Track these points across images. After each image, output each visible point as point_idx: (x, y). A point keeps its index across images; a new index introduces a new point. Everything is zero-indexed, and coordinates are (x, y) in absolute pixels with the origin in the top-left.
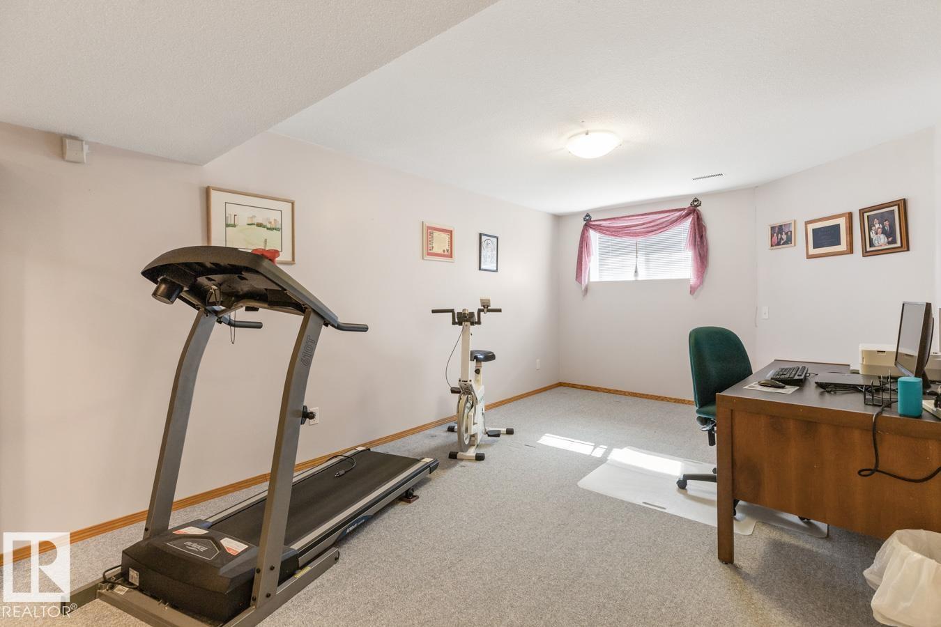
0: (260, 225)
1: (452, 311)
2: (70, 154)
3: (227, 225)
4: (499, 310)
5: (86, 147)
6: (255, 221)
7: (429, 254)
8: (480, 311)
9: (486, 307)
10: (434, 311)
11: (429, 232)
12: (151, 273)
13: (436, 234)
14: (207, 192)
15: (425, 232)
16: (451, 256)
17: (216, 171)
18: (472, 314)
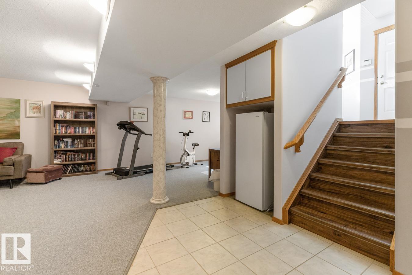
0: (140, 114)
1: (183, 133)
2: (107, 104)
3: (134, 114)
4: (193, 133)
5: (110, 102)
6: (140, 113)
7: (185, 118)
8: (189, 133)
9: (190, 132)
10: (179, 133)
11: (185, 112)
12: (118, 125)
13: (187, 113)
14: (130, 108)
15: (184, 112)
16: (192, 118)
17: (132, 104)
18: (187, 133)
